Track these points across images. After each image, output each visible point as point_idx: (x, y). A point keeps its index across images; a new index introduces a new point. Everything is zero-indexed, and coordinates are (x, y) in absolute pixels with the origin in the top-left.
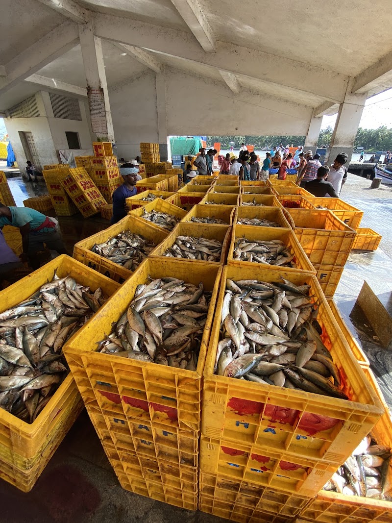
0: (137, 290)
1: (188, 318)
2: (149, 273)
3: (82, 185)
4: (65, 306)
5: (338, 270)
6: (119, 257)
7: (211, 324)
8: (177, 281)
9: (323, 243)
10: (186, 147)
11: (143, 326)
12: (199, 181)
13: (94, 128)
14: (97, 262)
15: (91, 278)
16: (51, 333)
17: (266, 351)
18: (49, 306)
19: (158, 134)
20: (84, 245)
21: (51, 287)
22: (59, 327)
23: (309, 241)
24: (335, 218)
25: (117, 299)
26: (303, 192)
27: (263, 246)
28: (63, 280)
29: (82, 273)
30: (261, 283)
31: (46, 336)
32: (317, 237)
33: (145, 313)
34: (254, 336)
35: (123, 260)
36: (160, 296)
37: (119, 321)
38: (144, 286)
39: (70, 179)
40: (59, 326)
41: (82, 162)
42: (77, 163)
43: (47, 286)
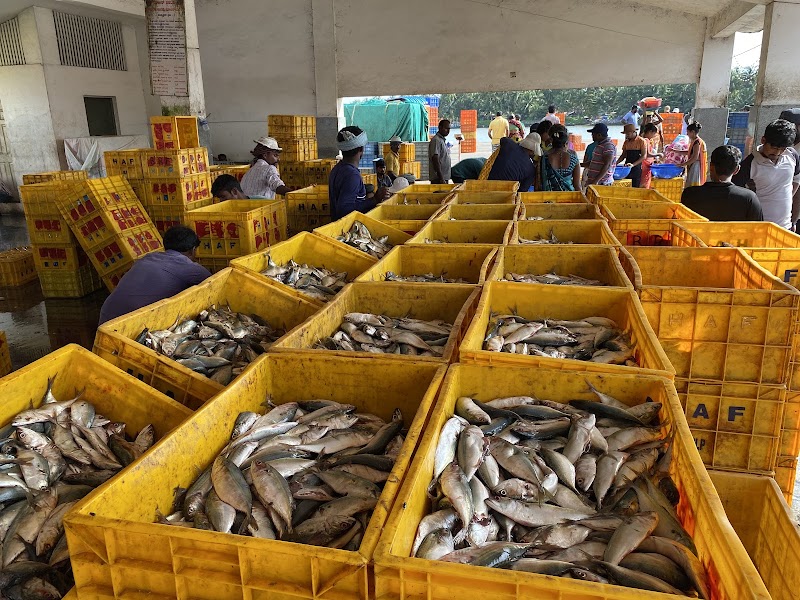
0: (237, 424)
1: (356, 479)
2: (270, 391)
3: (116, 218)
4: (67, 460)
5: (772, 394)
6: (199, 358)
7: (403, 472)
8: (337, 406)
9: (720, 322)
10: (387, 124)
11: (248, 492)
12: (414, 197)
13: (156, 85)
14: (147, 367)
15: (131, 401)
16: (32, 513)
17: (537, 539)
18: (34, 456)
19: (314, 93)
20: (120, 328)
21: (40, 417)
22: (51, 501)
23: (682, 318)
24: (750, 265)
25: (191, 434)
26: (680, 213)
27: (562, 329)
28: (66, 404)
29: (110, 389)
30: (541, 404)
31: (21, 519)
32: (699, 307)
33: (253, 466)
34: (510, 506)
35: (207, 368)
36: (293, 438)
37: (191, 486)
38: (254, 415)
39: (89, 205)
40: (53, 500)
41: (120, 163)
42: (108, 167)
43: (29, 414)
